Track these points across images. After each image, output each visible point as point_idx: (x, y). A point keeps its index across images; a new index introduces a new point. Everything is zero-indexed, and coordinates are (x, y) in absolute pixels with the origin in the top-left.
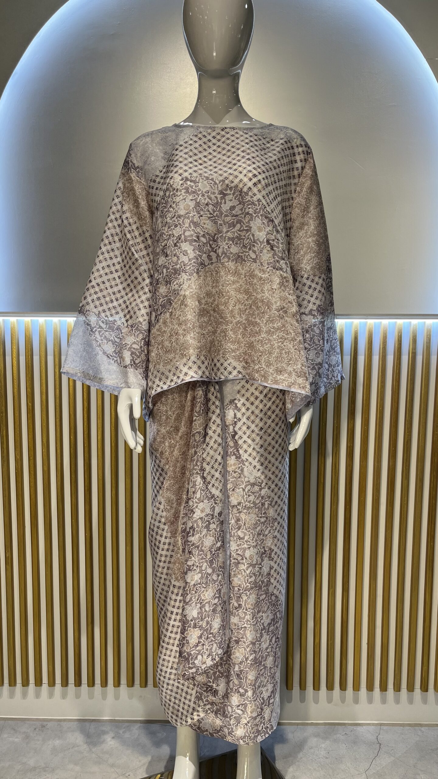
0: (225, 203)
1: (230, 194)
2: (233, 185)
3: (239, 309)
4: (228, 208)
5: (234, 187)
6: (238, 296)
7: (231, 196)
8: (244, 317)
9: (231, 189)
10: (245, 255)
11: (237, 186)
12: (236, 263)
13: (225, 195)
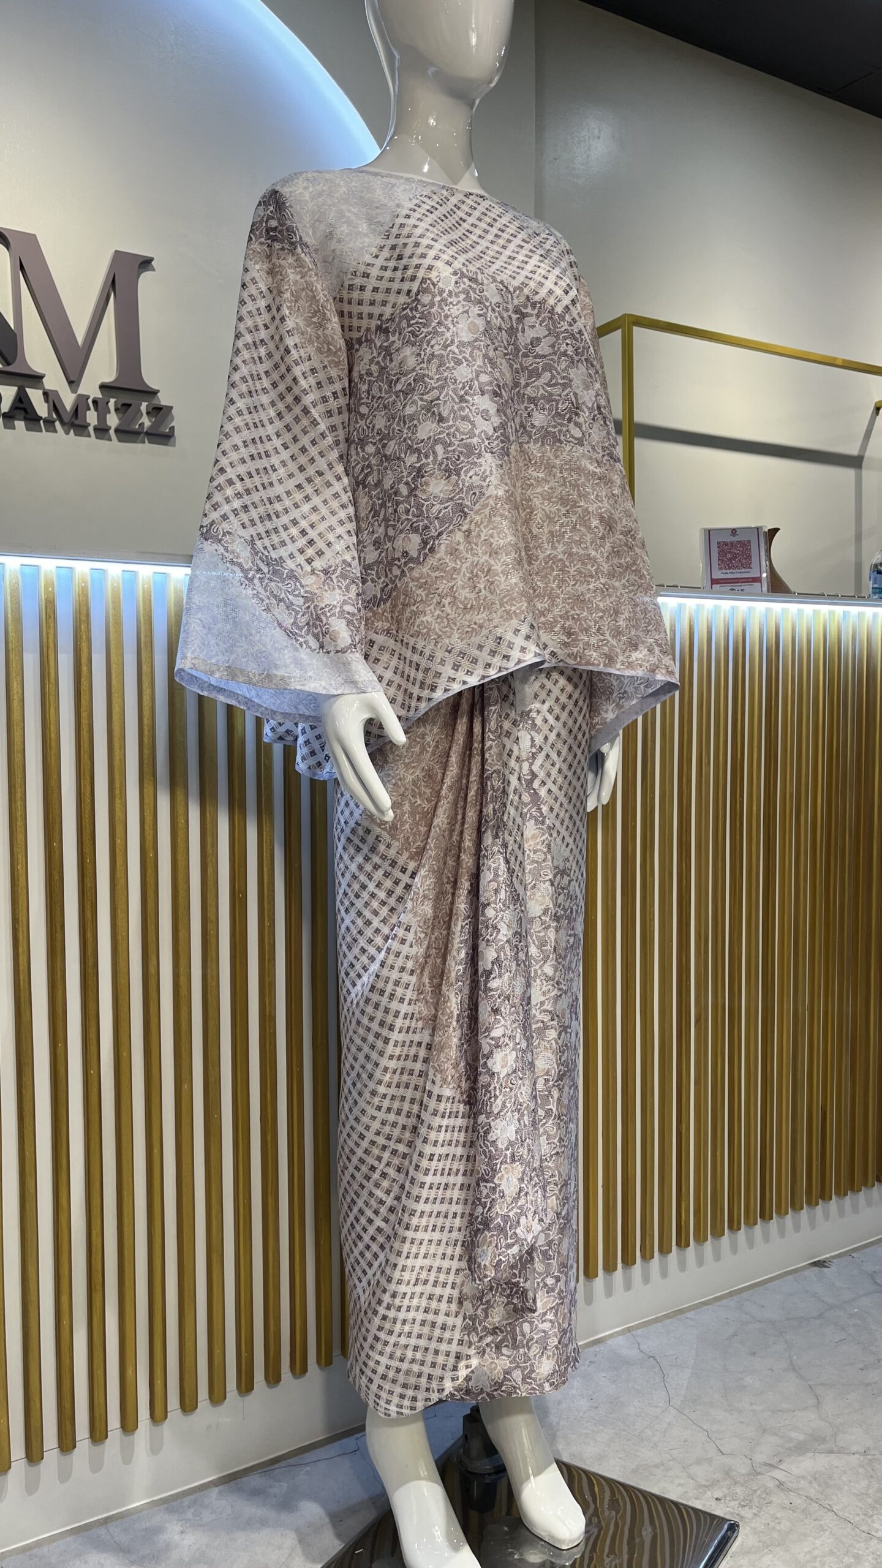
0: (523, 331)
1: (532, 315)
2: (537, 298)
3: (551, 532)
4: (529, 341)
5: (540, 303)
6: (547, 509)
7: (534, 319)
8: (560, 548)
9: (533, 305)
10: (560, 431)
11: (544, 301)
12: (543, 444)
13: (524, 316)
